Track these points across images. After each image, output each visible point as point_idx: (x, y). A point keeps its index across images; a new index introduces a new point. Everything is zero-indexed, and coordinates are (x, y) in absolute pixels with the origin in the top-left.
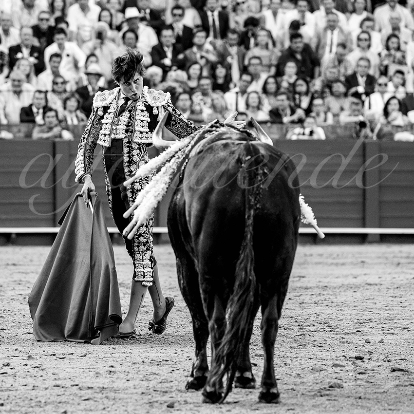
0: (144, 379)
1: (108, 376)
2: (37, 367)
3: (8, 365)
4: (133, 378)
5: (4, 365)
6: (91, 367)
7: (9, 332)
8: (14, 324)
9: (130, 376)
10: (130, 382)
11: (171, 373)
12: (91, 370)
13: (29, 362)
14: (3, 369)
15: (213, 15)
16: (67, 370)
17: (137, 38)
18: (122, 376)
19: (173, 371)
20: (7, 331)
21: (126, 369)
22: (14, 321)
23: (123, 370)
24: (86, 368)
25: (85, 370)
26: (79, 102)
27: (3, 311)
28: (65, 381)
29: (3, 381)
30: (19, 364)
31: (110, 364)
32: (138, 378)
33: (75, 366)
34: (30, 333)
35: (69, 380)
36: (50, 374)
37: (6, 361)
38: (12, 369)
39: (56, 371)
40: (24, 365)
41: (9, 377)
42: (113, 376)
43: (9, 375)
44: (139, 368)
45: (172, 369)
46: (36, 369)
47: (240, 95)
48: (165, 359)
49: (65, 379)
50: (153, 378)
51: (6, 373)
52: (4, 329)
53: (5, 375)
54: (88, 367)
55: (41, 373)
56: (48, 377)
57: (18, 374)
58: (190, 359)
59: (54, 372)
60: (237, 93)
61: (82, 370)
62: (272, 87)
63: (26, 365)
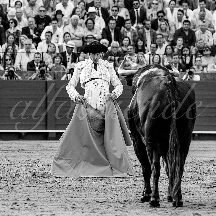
0: (92, 212)
1: (72, 210)
2: (32, 205)
3: (16, 203)
4: (86, 211)
5: (13, 204)
6: (62, 205)
7: (18, 186)
8: (20, 182)
9: (84, 210)
10: (84, 213)
11: (107, 208)
12: (62, 206)
13: (28, 202)
14: (13, 206)
15: (137, 11)
16: (49, 206)
17: (94, 23)
18: (80, 210)
19: (109, 207)
20: (16, 185)
21: (82, 206)
22: (21, 180)
23: (80, 207)
24: (60, 206)
25: (59, 206)
26: (61, 59)
27: (14, 174)
28: (47, 213)
29: (12, 212)
30: (22, 203)
31: (73, 203)
32: (89, 211)
33: (53, 205)
34: (29, 187)
35: (50, 212)
36: (39, 209)
37: (15, 202)
38: (18, 206)
39: (43, 207)
40: (25, 204)
41: (16, 210)
42: (75, 210)
43: (16, 209)
44: (89, 206)
45: (108, 206)
46: (31, 206)
47: (151, 55)
48: (104, 201)
49: (47, 211)
50: (97, 211)
51: (14, 208)
52: (15, 184)
53: (14, 209)
54: (61, 205)
55: (34, 208)
56: (38, 210)
57: (21, 208)
58: (118, 201)
59: (41, 208)
60: (150, 54)
61: (57, 207)
62: (169, 51)
63: (26, 204)
